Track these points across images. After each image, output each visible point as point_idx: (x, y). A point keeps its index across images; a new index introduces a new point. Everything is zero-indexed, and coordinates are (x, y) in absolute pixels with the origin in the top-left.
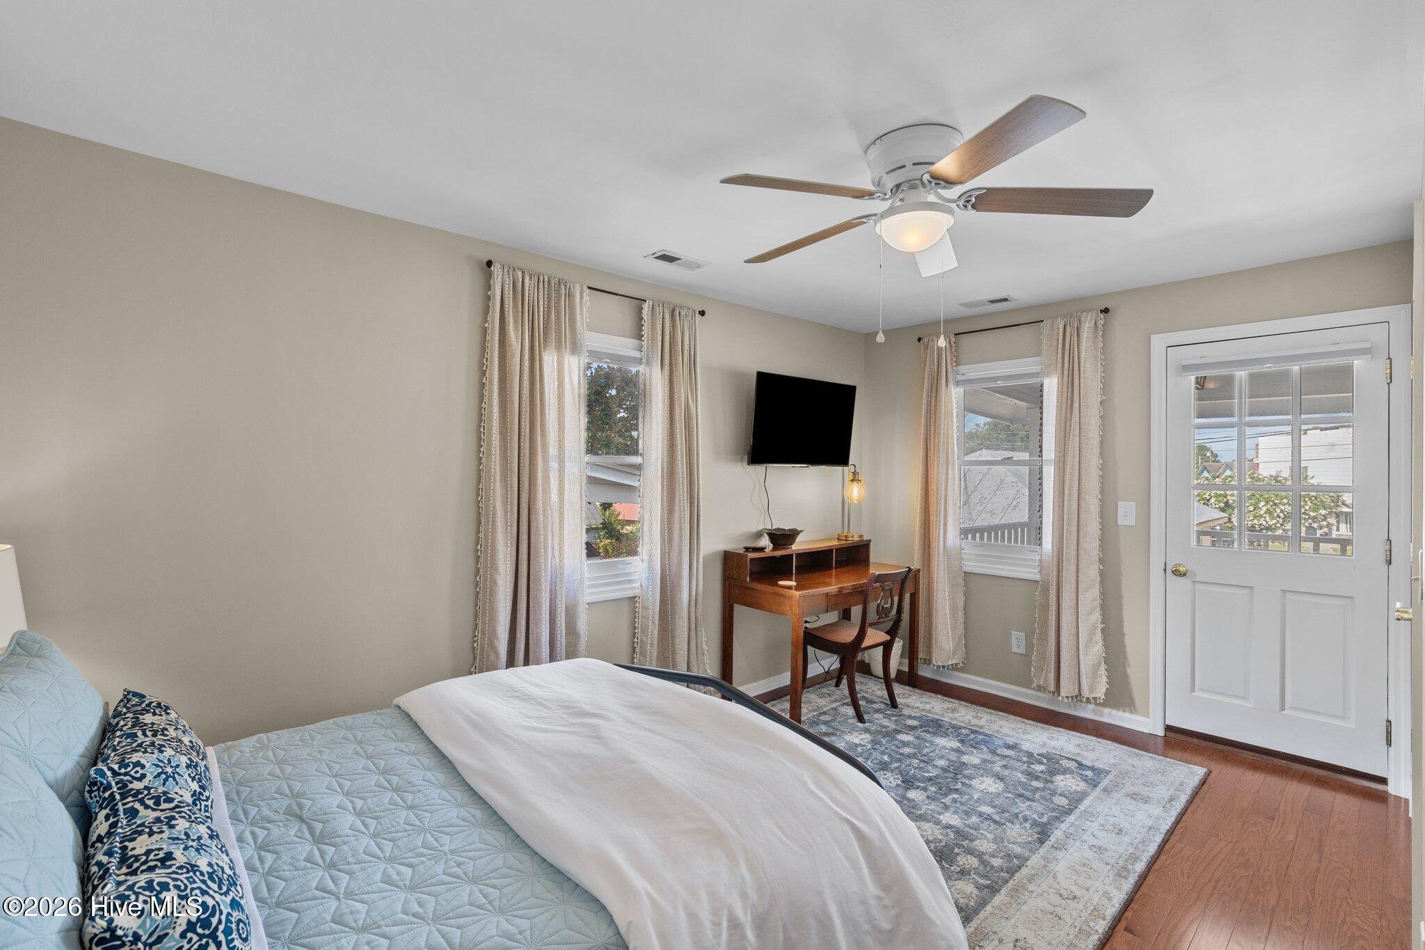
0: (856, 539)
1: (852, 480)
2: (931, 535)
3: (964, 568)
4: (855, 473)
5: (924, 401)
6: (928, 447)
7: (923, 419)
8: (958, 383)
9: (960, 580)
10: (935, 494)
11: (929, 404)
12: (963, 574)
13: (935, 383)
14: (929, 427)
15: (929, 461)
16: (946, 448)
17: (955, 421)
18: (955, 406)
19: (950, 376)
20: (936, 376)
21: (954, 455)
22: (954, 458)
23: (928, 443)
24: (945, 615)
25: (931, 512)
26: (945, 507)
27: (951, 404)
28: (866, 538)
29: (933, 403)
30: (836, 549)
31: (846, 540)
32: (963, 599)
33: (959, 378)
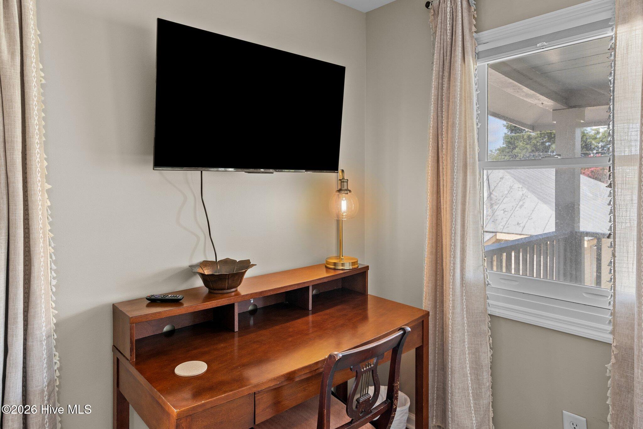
0: (348, 267)
1: (340, 191)
2: (444, 263)
3: (489, 308)
4: (342, 181)
5: (434, 84)
6: (440, 145)
7: (432, 108)
8: (478, 56)
9: (485, 328)
10: (448, 209)
11: (440, 87)
12: (488, 319)
13: (448, 58)
14: (440, 118)
15: (441, 164)
16: (463, 144)
17: (475, 107)
18: (474, 87)
19: (468, 45)
20: (449, 49)
21: (474, 154)
22: (474, 158)
23: (440, 139)
24: (465, 375)
25: (444, 232)
26: (463, 226)
27: (470, 83)
28: (362, 263)
29: (445, 85)
30: (313, 286)
31: (335, 269)
32: (489, 355)
33: (481, 48)
